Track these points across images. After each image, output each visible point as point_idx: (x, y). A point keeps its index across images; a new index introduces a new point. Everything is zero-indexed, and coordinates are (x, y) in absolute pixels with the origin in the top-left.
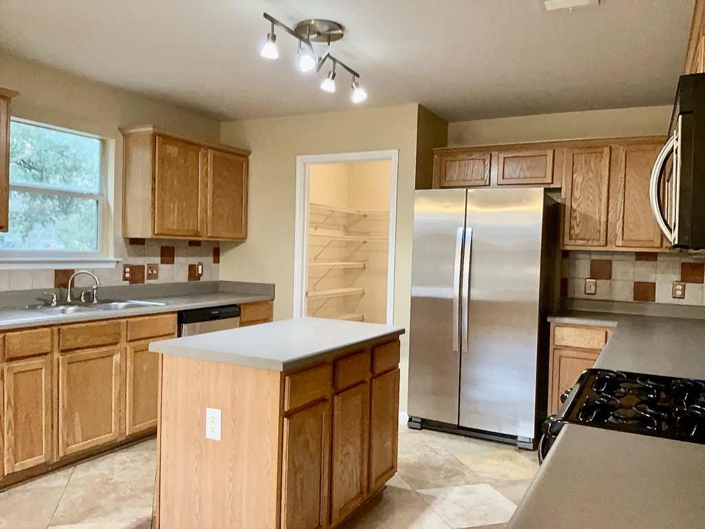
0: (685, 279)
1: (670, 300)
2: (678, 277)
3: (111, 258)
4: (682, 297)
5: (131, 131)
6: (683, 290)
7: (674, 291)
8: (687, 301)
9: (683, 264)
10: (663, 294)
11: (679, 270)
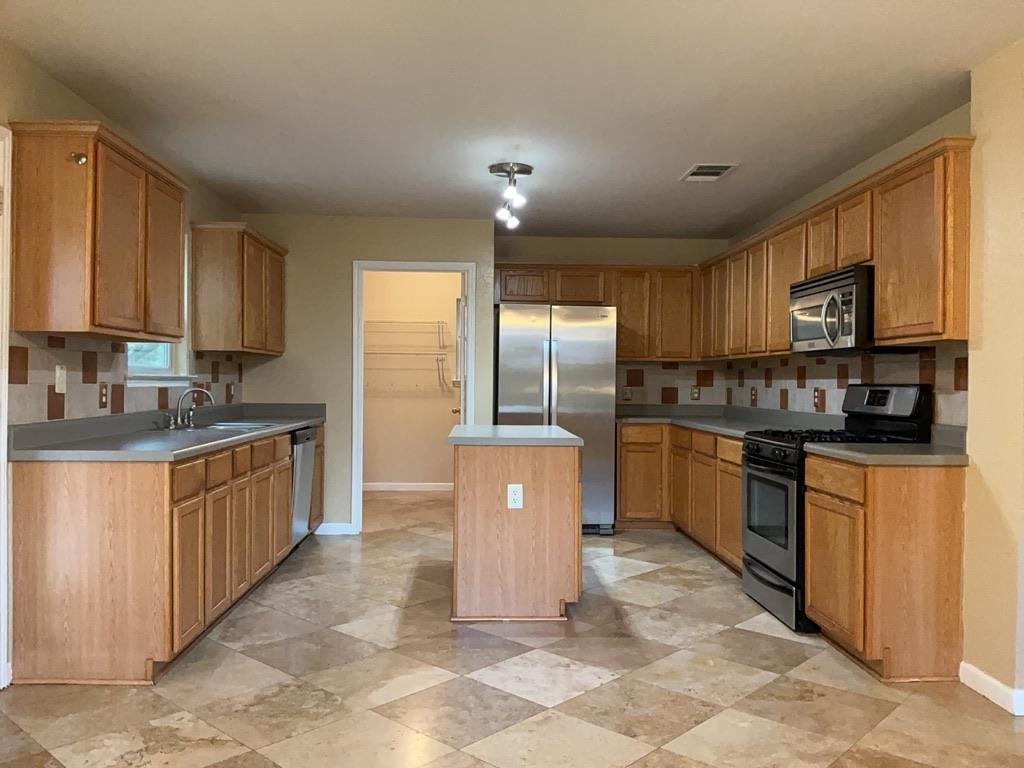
0: (699, 384)
1: (690, 402)
2: (694, 383)
3: (184, 373)
4: (698, 399)
5: (201, 226)
6: (699, 393)
7: (692, 394)
8: (702, 402)
9: (699, 372)
10: (685, 397)
11: (695, 378)
